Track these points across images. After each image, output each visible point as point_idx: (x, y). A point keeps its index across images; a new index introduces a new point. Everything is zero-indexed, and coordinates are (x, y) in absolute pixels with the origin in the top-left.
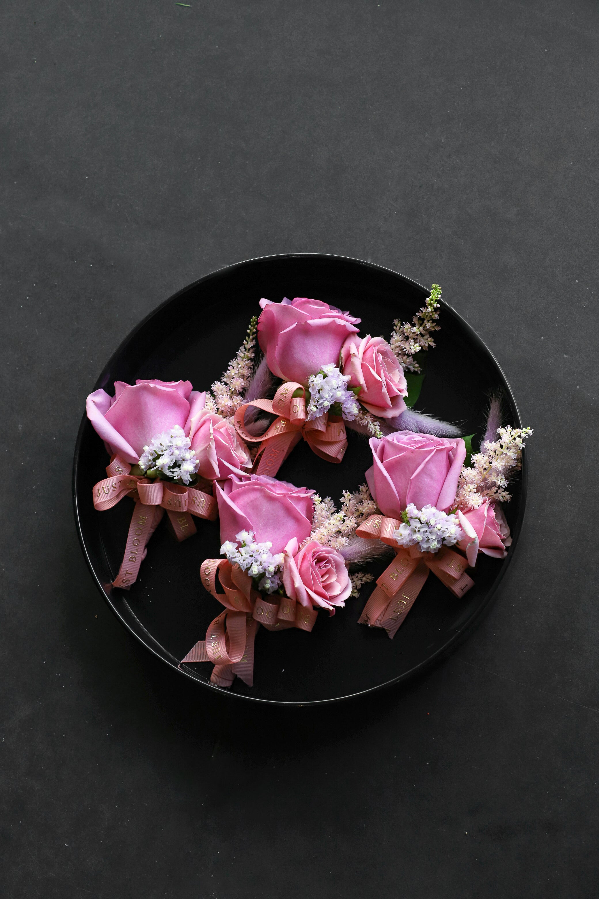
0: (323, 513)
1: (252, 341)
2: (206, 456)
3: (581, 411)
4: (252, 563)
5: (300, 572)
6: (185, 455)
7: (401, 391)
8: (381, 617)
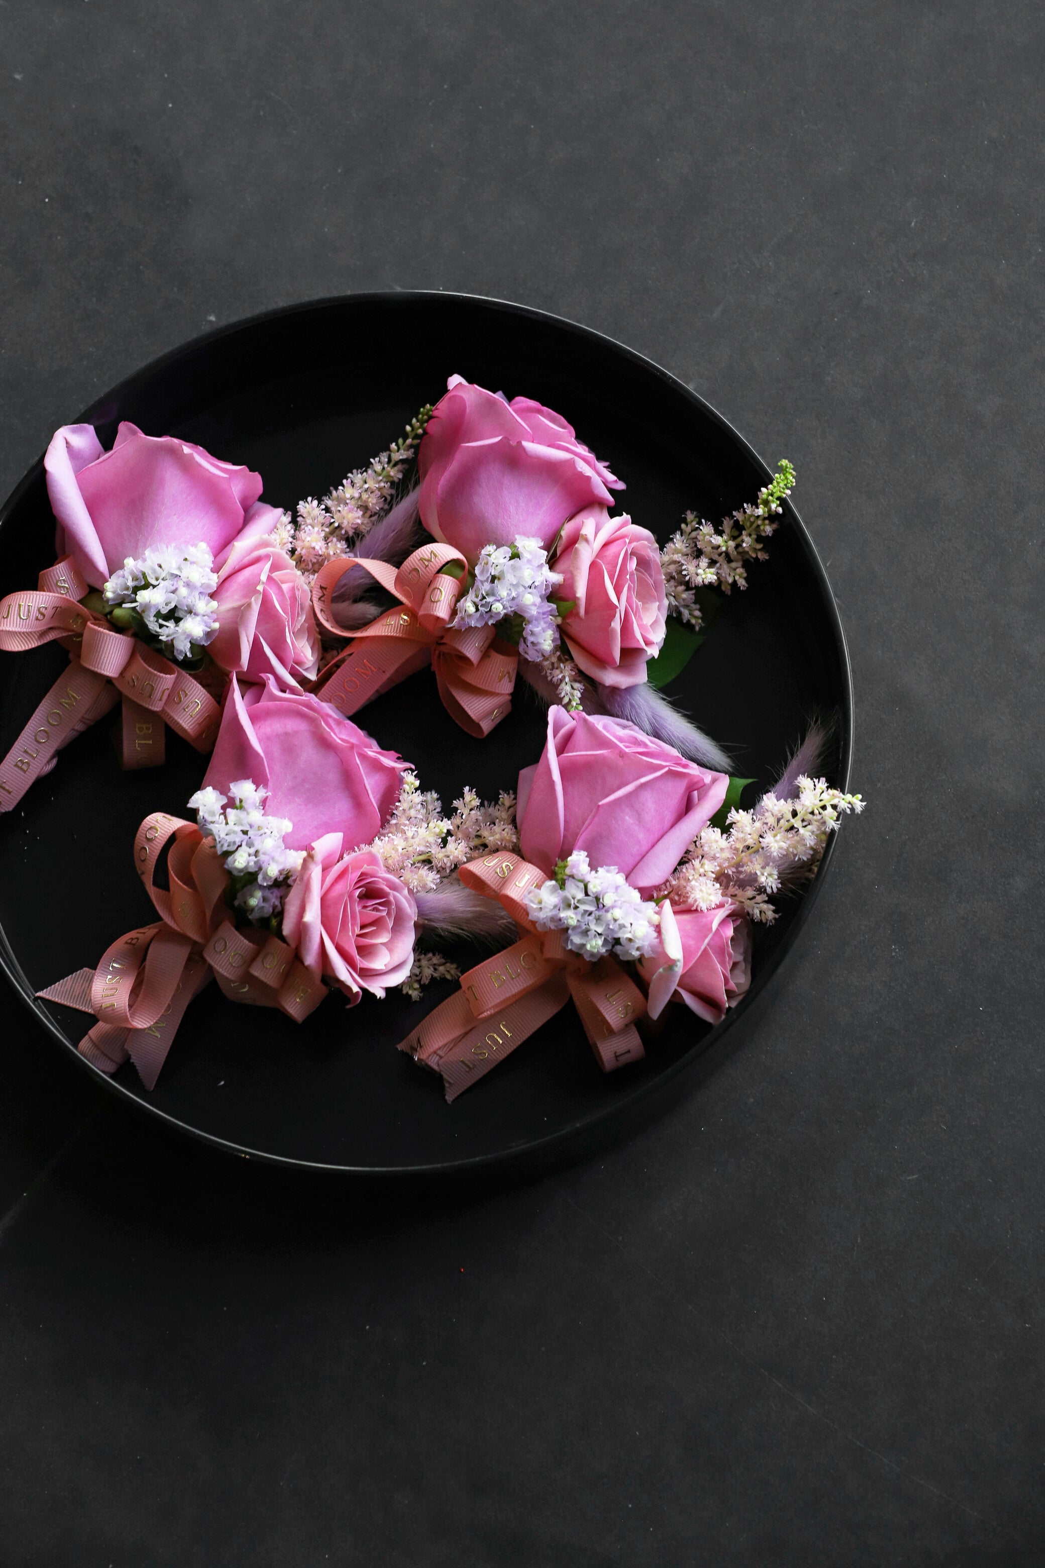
0: (413, 813)
1: (408, 450)
2: (236, 623)
3: (973, 817)
4: (240, 846)
5: (323, 899)
6: (197, 602)
7: (648, 643)
8: (444, 1051)
